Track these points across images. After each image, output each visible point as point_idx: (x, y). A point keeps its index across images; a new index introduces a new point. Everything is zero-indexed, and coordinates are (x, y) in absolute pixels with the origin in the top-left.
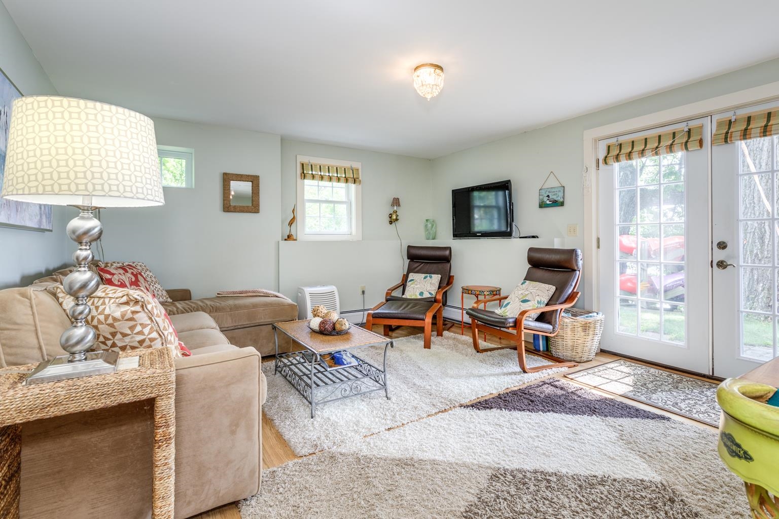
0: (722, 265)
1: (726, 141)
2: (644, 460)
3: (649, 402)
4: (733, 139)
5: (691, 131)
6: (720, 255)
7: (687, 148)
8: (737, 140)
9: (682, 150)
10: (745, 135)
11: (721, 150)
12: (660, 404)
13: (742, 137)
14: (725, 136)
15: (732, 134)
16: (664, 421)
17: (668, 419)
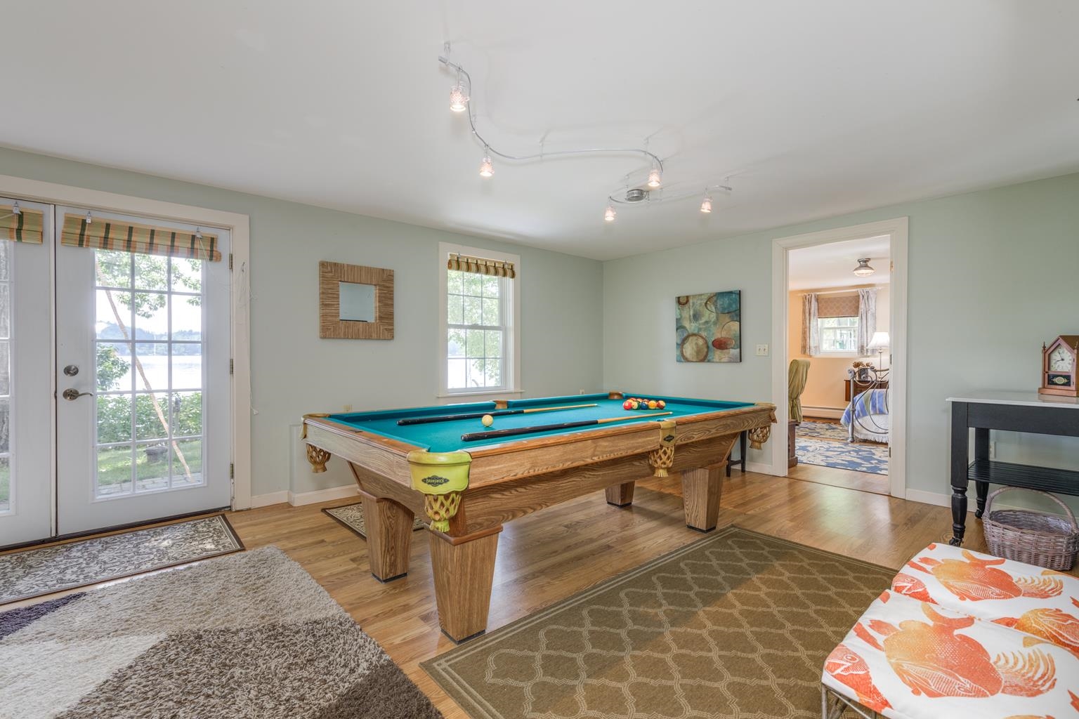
0: (72, 395)
1: (81, 244)
2: (124, 636)
3: (21, 597)
4: (90, 244)
5: (24, 216)
6: (67, 383)
7: (19, 238)
8: (95, 247)
9: (11, 238)
10: (106, 244)
11: (69, 254)
12: (43, 590)
13: (102, 245)
14: (80, 238)
15: (89, 239)
16: (81, 598)
17: (84, 594)
